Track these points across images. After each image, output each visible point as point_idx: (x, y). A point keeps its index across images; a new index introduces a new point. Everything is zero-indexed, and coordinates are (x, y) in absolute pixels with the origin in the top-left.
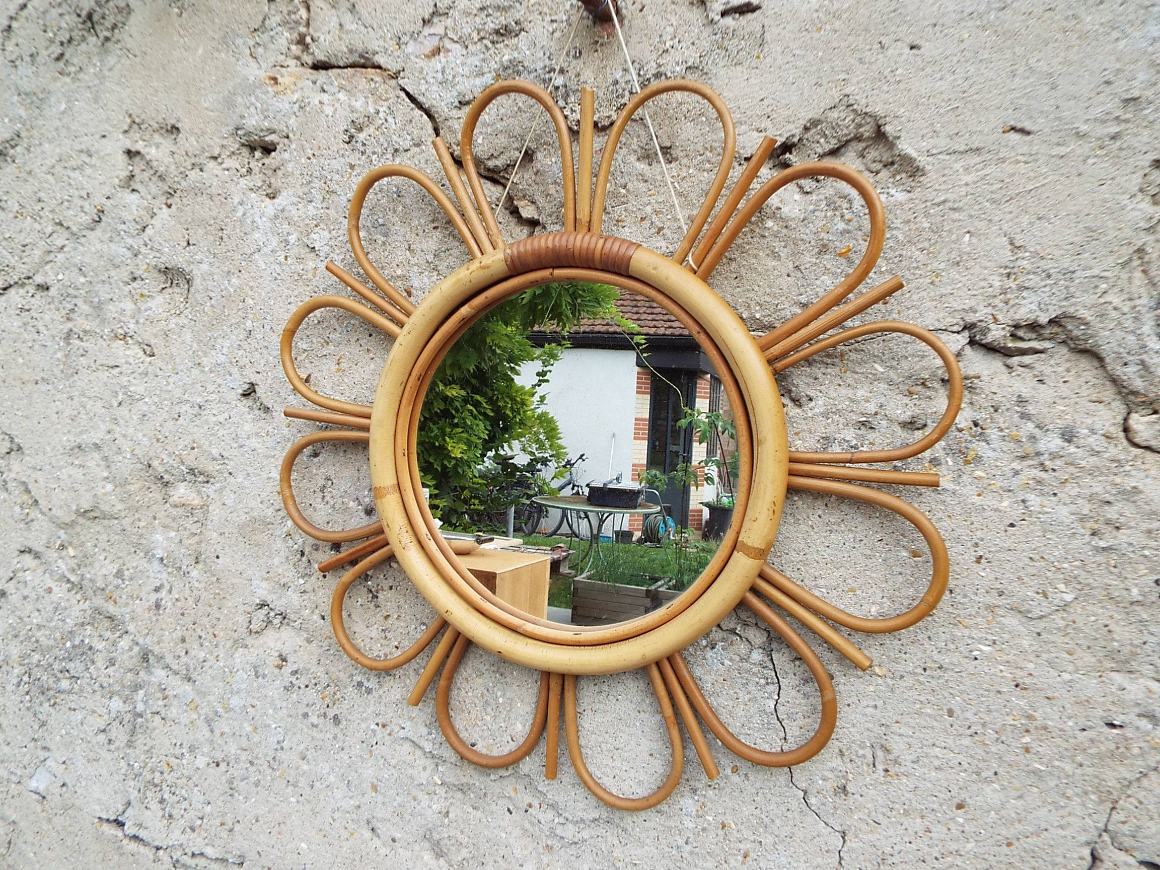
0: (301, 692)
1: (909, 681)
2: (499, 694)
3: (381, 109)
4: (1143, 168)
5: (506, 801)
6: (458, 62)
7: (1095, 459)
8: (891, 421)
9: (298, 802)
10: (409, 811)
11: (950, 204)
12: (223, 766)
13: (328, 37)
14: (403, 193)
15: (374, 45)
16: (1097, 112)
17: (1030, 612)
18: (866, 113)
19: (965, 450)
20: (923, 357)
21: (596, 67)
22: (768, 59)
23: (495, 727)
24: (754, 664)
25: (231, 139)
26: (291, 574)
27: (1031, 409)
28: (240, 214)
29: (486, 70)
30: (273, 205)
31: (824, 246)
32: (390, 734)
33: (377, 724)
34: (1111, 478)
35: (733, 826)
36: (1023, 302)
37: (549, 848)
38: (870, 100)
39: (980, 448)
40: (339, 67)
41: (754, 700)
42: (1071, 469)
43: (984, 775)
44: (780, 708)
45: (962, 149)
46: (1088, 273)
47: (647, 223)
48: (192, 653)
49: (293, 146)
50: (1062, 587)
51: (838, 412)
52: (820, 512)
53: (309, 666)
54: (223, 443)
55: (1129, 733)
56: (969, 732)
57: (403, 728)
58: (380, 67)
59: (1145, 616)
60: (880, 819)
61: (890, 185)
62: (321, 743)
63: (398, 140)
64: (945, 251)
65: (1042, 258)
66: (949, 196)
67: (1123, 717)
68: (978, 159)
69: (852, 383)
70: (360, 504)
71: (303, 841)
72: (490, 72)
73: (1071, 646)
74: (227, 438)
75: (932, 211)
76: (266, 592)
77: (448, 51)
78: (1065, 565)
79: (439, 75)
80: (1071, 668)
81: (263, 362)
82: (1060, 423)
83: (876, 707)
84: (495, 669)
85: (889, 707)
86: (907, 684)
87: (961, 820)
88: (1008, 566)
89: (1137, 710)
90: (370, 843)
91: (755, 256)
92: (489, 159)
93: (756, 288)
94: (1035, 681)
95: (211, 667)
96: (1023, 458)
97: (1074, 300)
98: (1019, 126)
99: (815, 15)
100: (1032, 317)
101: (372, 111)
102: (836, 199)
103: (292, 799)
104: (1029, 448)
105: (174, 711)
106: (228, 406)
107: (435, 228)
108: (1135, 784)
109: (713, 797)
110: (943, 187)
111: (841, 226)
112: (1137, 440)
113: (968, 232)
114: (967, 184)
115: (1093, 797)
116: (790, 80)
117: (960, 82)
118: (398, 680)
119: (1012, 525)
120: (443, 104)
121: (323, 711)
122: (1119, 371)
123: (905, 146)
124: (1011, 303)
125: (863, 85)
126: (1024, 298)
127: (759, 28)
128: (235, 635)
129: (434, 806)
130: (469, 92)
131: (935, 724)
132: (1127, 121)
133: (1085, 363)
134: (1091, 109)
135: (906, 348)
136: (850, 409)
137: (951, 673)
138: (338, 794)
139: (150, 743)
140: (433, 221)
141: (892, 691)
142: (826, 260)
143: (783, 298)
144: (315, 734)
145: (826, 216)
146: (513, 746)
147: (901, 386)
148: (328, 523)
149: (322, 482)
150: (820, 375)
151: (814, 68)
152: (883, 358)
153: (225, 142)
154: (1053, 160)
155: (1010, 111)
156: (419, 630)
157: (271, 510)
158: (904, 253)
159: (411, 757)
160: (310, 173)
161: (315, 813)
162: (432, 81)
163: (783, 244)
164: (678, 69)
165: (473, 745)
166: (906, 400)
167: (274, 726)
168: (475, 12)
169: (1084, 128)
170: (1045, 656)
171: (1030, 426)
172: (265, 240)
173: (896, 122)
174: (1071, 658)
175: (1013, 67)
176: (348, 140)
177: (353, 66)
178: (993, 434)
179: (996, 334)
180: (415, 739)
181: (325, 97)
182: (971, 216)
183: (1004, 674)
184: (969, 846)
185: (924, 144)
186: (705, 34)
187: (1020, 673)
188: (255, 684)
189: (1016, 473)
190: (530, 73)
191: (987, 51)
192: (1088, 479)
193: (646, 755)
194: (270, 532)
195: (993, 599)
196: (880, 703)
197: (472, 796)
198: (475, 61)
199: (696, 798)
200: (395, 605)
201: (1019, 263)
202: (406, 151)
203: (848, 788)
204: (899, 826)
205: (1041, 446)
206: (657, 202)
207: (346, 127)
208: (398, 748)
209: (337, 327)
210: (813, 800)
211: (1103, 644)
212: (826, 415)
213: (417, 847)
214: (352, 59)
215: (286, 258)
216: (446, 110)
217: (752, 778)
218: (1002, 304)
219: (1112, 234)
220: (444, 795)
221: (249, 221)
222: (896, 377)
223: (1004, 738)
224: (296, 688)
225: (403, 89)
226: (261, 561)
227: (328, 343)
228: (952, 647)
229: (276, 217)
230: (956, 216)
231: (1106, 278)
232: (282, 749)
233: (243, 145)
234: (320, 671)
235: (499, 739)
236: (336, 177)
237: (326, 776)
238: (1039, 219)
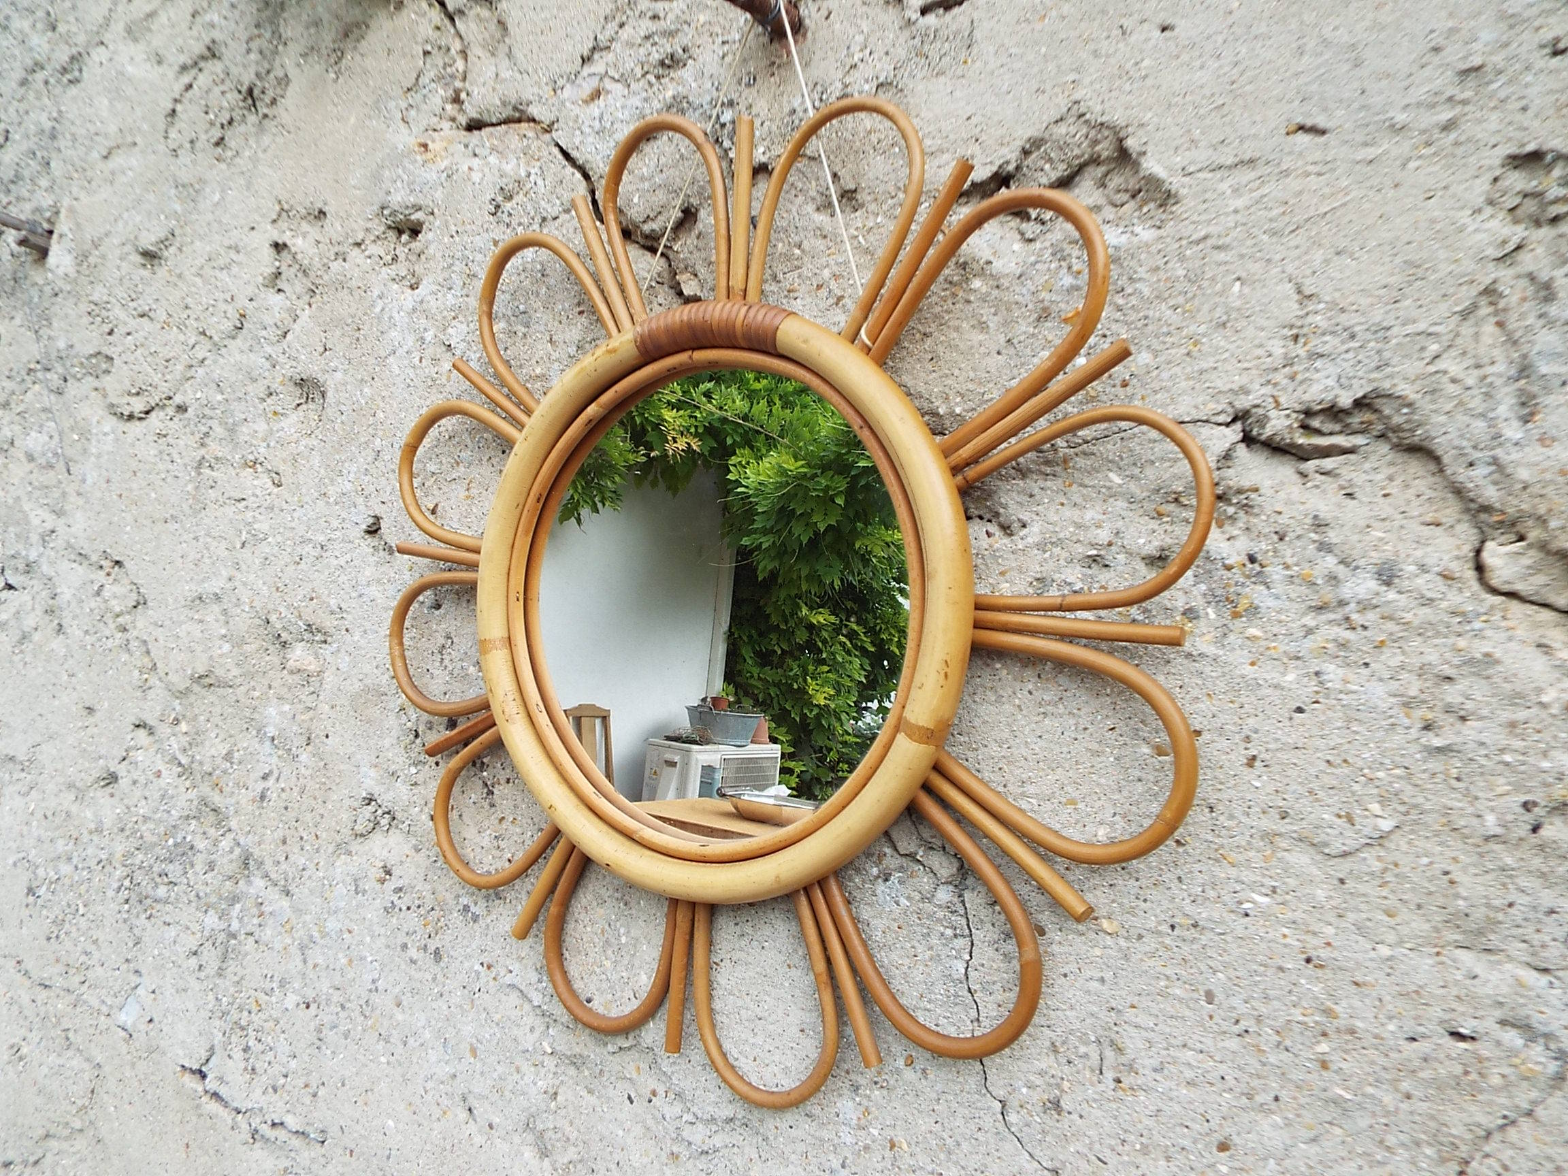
0: (402, 915)
1: (1150, 943)
2: (622, 931)
3: (533, 171)
4: (1491, 168)
5: (627, 1085)
6: (618, 105)
7: (1426, 610)
8: (1131, 554)
9: (388, 1063)
10: (510, 1087)
11: (1210, 242)
12: (313, 1006)
13: (483, 90)
14: (547, 272)
15: (528, 93)
16: (1419, 93)
17: (1326, 845)
18: (1102, 124)
19: (1232, 597)
21: (771, 95)
22: (978, 64)
23: (615, 977)
24: (940, 906)
25: (377, 221)
26: (400, 760)
27: (1333, 536)
28: (378, 310)
29: (648, 111)
30: (414, 296)
31: (1044, 309)
32: (495, 979)
33: (482, 964)
34: (1452, 640)
35: (905, 1146)
36: (1316, 376)
37: (674, 1156)
38: (1107, 105)
39: (1256, 594)
40: (493, 125)
41: (936, 958)
42: (1391, 626)
43: (1259, 1099)
44: (972, 973)
45: (1229, 163)
46: (1410, 329)
47: (824, 292)
48: (292, 858)
49: (438, 224)
50: (1375, 808)
51: (1059, 543)
52: (1030, 687)
53: (415, 882)
54: (342, 592)
55: (1484, 1048)
56: (1237, 1029)
57: (511, 972)
58: (534, 120)
59: (1509, 861)
60: (1107, 1155)
61: (1135, 221)
62: (419, 985)
63: (547, 206)
64: (1206, 307)
65: (1343, 310)
66: (1212, 229)
67: (1475, 1023)
68: (1253, 175)
69: (1079, 501)
71: (389, 1116)
72: (653, 113)
73: (1392, 902)
74: (346, 586)
75: (1188, 252)
76: (374, 782)
77: (608, 92)
78: (1381, 774)
79: (597, 124)
80: (1391, 937)
81: (389, 490)
82: (1375, 557)
83: (1102, 980)
84: (619, 895)
85: (1122, 982)
86: (1148, 949)
87: (1224, 1169)
88: (1293, 773)
89: (1498, 1014)
90: (464, 1127)
91: (957, 329)
92: (644, 222)
93: (957, 372)
94: (1335, 954)
95: (310, 878)
96: (1320, 609)
97: (1389, 369)
98: (1309, 123)
99: (1038, 1)
100: (1329, 397)
101: (523, 174)
102: (1065, 246)
103: (383, 1059)
104: (1328, 594)
105: (269, 932)
106: (351, 545)
107: (581, 313)
108: (1497, 1137)
109: (880, 1100)
110: (1204, 217)
111: (1068, 281)
112: (1495, 582)
113: (1239, 279)
114: (1236, 211)
115: (1429, 1151)
116: (1005, 88)
117: (1227, 69)
118: (508, 906)
119: (1300, 710)
120: (598, 158)
121: (423, 942)
122: (1463, 475)
123: (1152, 165)
124: (1299, 377)
125: (1098, 86)
126: (1317, 370)
127: (967, 23)
128: (338, 838)
129: (540, 1083)
131: (1187, 1013)
132: (1465, 102)
133: (1416, 467)
134: (1412, 90)
135: (1152, 449)
136: (1074, 539)
137: (1211, 935)
138: (433, 1056)
139: (241, 972)
140: (579, 304)
141: (1126, 958)
142: (1048, 329)
143: (991, 385)
144: (413, 973)
145: (1049, 269)
146: (635, 1004)
147: (1145, 504)
148: (445, 693)
149: (441, 641)
150: (1036, 491)
151: (1036, 69)
152: (1121, 464)
153: (369, 225)
154: (1358, 167)
155: (1297, 102)
156: (534, 836)
158: (1151, 313)
159: (518, 1012)
160: (451, 254)
161: (406, 1081)
162: (588, 130)
163: (993, 310)
164: (867, 87)
165: (589, 1001)
166: (1154, 524)
167: (369, 959)
168: (639, 41)
169: (1401, 118)
170: (1351, 917)
171: (1330, 561)
172: (401, 339)
173: (1141, 132)
174: (1392, 922)
175: (1301, 42)
176: (493, 211)
177: (507, 121)
178: (1275, 573)
179: (1278, 424)
180: (522, 988)
181: (476, 162)
182: (1242, 256)
183: (1288, 941)
185: (1179, 159)
186: (902, 40)
187: (1312, 941)
188: (354, 903)
189: (1309, 631)
190: (695, 110)
191: (1264, 24)
192: (1417, 642)
193: (795, 1029)
194: (383, 705)
195: (1271, 823)
196: (1108, 975)
197: (586, 1073)
198: (637, 101)
199: (858, 1099)
200: (511, 804)
201: (1310, 319)
202: (555, 218)
203: (1062, 1103)
204: (1133, 1169)
205: (1346, 591)
206: (837, 264)
207: (493, 196)
208: (504, 998)
209: (470, 444)
210: (1012, 1118)
211: (1441, 901)
212: (1042, 547)
213: (517, 1139)
214: (508, 112)
215: (421, 360)
217: (931, 1076)
218: (1285, 381)
219: (1445, 268)
220: (553, 1069)
221: (386, 317)
222: (1138, 492)
223: (1288, 1043)
224: (397, 910)
225: (557, 145)
226: (371, 742)
227: (458, 464)
228: (1212, 894)
230: (1222, 256)
231: (1436, 334)
232: (377, 990)
233: (389, 227)
234: (426, 890)
235: (619, 994)
236: (479, 257)
237: (421, 1030)
238: (1338, 253)
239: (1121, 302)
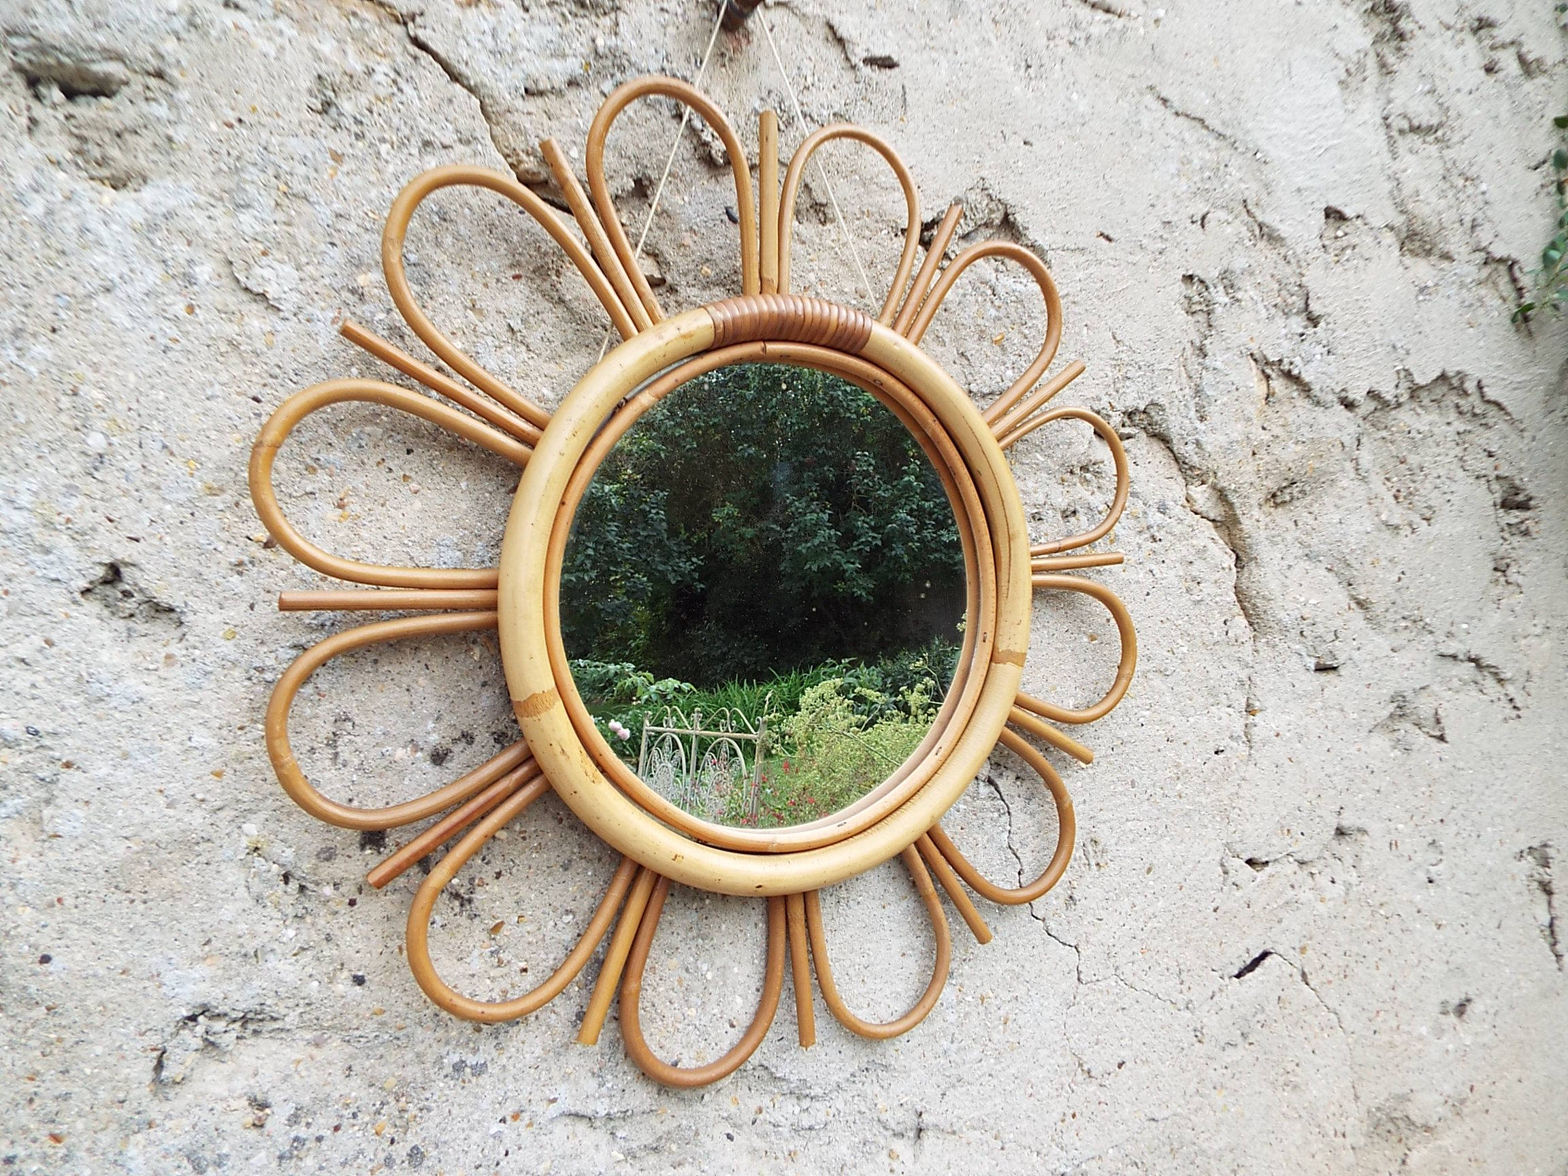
0: (324, 1145)
2: (705, 967)
4: (1178, 280)
5: (723, 1125)
6: (518, 27)
7: (1179, 526)
8: (1055, 510)
11: (1071, 298)
14: (453, 216)
16: (1150, 229)
18: (998, 200)
20: (1070, 444)
21: (726, 86)
22: (912, 125)
23: (705, 1020)
29: (567, 51)
30: (137, 202)
31: (982, 333)
32: (531, 1125)
33: (503, 1121)
34: (1190, 541)
35: (991, 995)
36: (1127, 391)
38: (1001, 187)
41: (990, 840)
42: (1169, 537)
43: (1159, 832)
44: (1014, 838)
45: (1072, 247)
46: (1161, 366)
49: (183, 95)
50: (1180, 641)
53: (327, 1089)
54: (32, 704)
55: (1227, 753)
56: (1146, 796)
57: (554, 1100)
60: (1102, 914)
63: (433, 128)
64: (1072, 342)
65: (1134, 352)
66: (1072, 291)
67: (1223, 742)
68: (1084, 259)
70: (417, 748)
72: (575, 56)
73: (1190, 692)
74: (45, 690)
76: (203, 986)
78: (1180, 622)
79: (488, 39)
80: (1192, 712)
81: (145, 516)
82: (1156, 499)
83: (1084, 802)
84: (694, 933)
85: (1094, 798)
86: (1102, 769)
87: (1151, 883)
94: (1176, 731)
96: (1142, 532)
97: (1157, 389)
98: (1106, 233)
99: (948, 89)
100: (1135, 405)
101: (359, 68)
104: (1143, 523)
107: (516, 277)
110: (1065, 282)
111: (993, 312)
112: (1195, 508)
113: (1086, 326)
114: (1080, 281)
115: (1218, 819)
116: (934, 151)
117: (1064, 184)
119: (1147, 594)
120: (500, 85)
121: (382, 1157)
122: (1181, 450)
123: (1036, 236)
124: (1120, 392)
125: (994, 171)
126: (1127, 388)
127: (900, 87)
130: (545, 79)
131: (1125, 799)
132: (1167, 240)
134: (1146, 226)
135: (1056, 437)
141: (1094, 781)
142: (986, 347)
145: (976, 302)
146: (735, 1035)
147: (1057, 475)
148: (350, 800)
151: (953, 144)
152: (1042, 448)
154: (1130, 266)
155: (1100, 218)
156: (560, 925)
157: (198, 813)
159: (572, 1142)
160: (234, 153)
162: (477, 45)
163: (946, 329)
164: (826, 113)
165: (675, 1064)
166: (1062, 488)
169: (1145, 242)
170: (1178, 707)
171: (1141, 504)
172: (125, 270)
173: (1023, 212)
174: (1191, 703)
175: (1096, 179)
176: (320, 107)
179: (1112, 421)
180: (579, 1108)
182: (1087, 312)
183: (1160, 732)
184: (1160, 904)
185: (1048, 238)
186: (847, 80)
187: (1169, 727)
189: (1140, 547)
191: (1077, 160)
192: (1179, 545)
193: (898, 957)
194: (203, 859)
195: (1145, 666)
196: (1087, 797)
197: (674, 1147)
198: (549, 33)
199: (954, 982)
200: (509, 901)
201: (1120, 356)
202: (445, 147)
203: (1075, 896)
204: (1114, 914)
205: (1151, 521)
207: (310, 84)
208: (547, 1139)
209: (334, 440)
210: (1052, 925)
211: (1205, 684)
215: (191, 309)
216: (508, 97)
217: (1000, 929)
218: (1115, 393)
219: (1171, 333)
221: (71, 227)
222: (1053, 466)
223: (1166, 792)
224: (310, 1144)
225: (416, 41)
226: (183, 926)
227: (313, 470)
228: (1126, 720)
229: (153, 227)
230: (1077, 309)
233: (19, 69)
234: (355, 1089)
235: (712, 1035)
236: (301, 170)
238: (1128, 317)
239: (1026, 332)
